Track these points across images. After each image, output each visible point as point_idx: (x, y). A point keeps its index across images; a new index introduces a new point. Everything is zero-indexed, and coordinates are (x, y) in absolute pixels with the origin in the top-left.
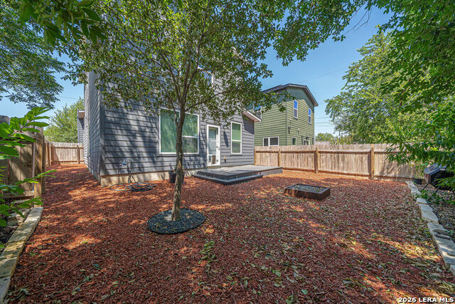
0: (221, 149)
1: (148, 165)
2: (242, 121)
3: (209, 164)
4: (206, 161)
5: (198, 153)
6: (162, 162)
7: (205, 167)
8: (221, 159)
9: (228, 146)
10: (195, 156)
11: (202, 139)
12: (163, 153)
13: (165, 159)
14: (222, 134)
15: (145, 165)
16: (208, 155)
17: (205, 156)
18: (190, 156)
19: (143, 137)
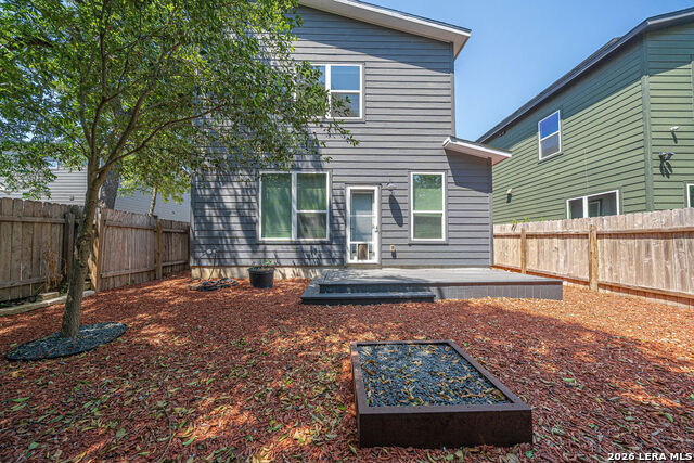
0: (381, 232)
1: (246, 255)
2: (447, 166)
3: (352, 260)
4: (343, 252)
5: (327, 239)
6: (265, 251)
7: (343, 265)
8: (381, 252)
9: (401, 224)
10: (322, 243)
11: (336, 213)
12: (266, 239)
13: (269, 248)
14: (387, 200)
15: (241, 255)
16: (349, 242)
17: (342, 244)
18: (311, 244)
19: (241, 217)
